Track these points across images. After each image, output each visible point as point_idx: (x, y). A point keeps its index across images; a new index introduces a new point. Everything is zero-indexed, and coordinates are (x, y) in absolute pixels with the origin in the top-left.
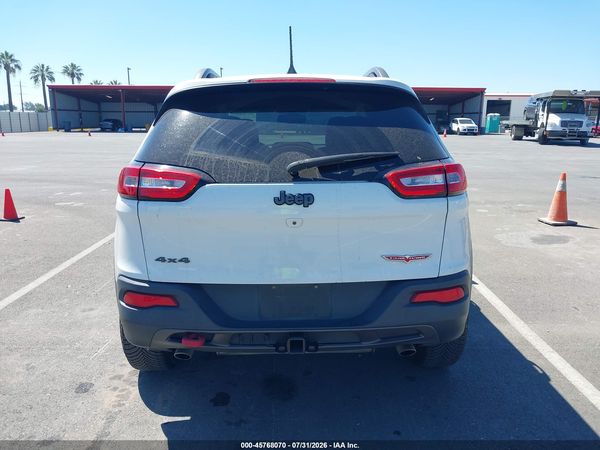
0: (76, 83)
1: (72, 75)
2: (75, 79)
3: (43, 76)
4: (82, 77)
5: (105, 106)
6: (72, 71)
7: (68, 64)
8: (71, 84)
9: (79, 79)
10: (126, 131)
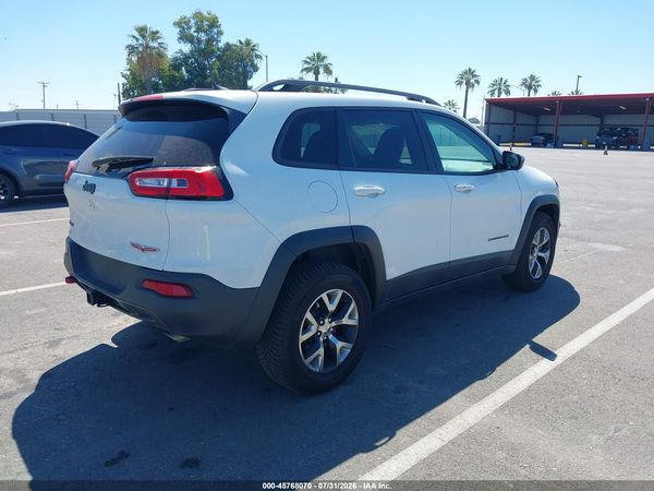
0: (532, 95)
1: (529, 88)
2: (532, 91)
3: (500, 89)
4: (539, 89)
5: (543, 119)
6: (531, 84)
7: (527, 76)
8: (526, 96)
9: (536, 91)
10: (556, 146)
